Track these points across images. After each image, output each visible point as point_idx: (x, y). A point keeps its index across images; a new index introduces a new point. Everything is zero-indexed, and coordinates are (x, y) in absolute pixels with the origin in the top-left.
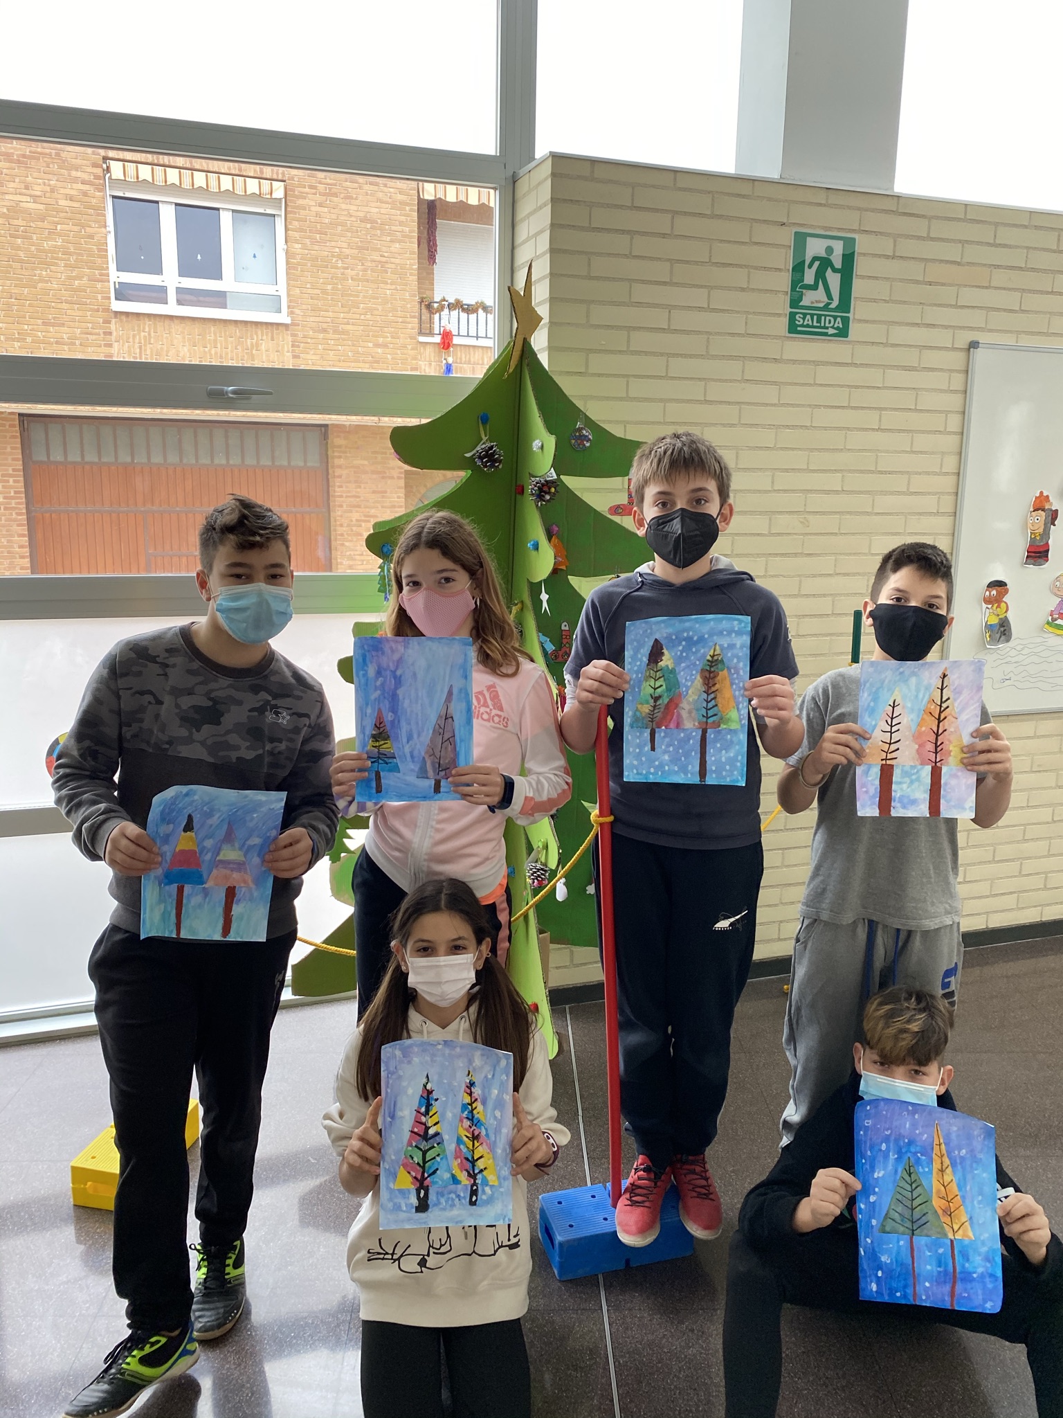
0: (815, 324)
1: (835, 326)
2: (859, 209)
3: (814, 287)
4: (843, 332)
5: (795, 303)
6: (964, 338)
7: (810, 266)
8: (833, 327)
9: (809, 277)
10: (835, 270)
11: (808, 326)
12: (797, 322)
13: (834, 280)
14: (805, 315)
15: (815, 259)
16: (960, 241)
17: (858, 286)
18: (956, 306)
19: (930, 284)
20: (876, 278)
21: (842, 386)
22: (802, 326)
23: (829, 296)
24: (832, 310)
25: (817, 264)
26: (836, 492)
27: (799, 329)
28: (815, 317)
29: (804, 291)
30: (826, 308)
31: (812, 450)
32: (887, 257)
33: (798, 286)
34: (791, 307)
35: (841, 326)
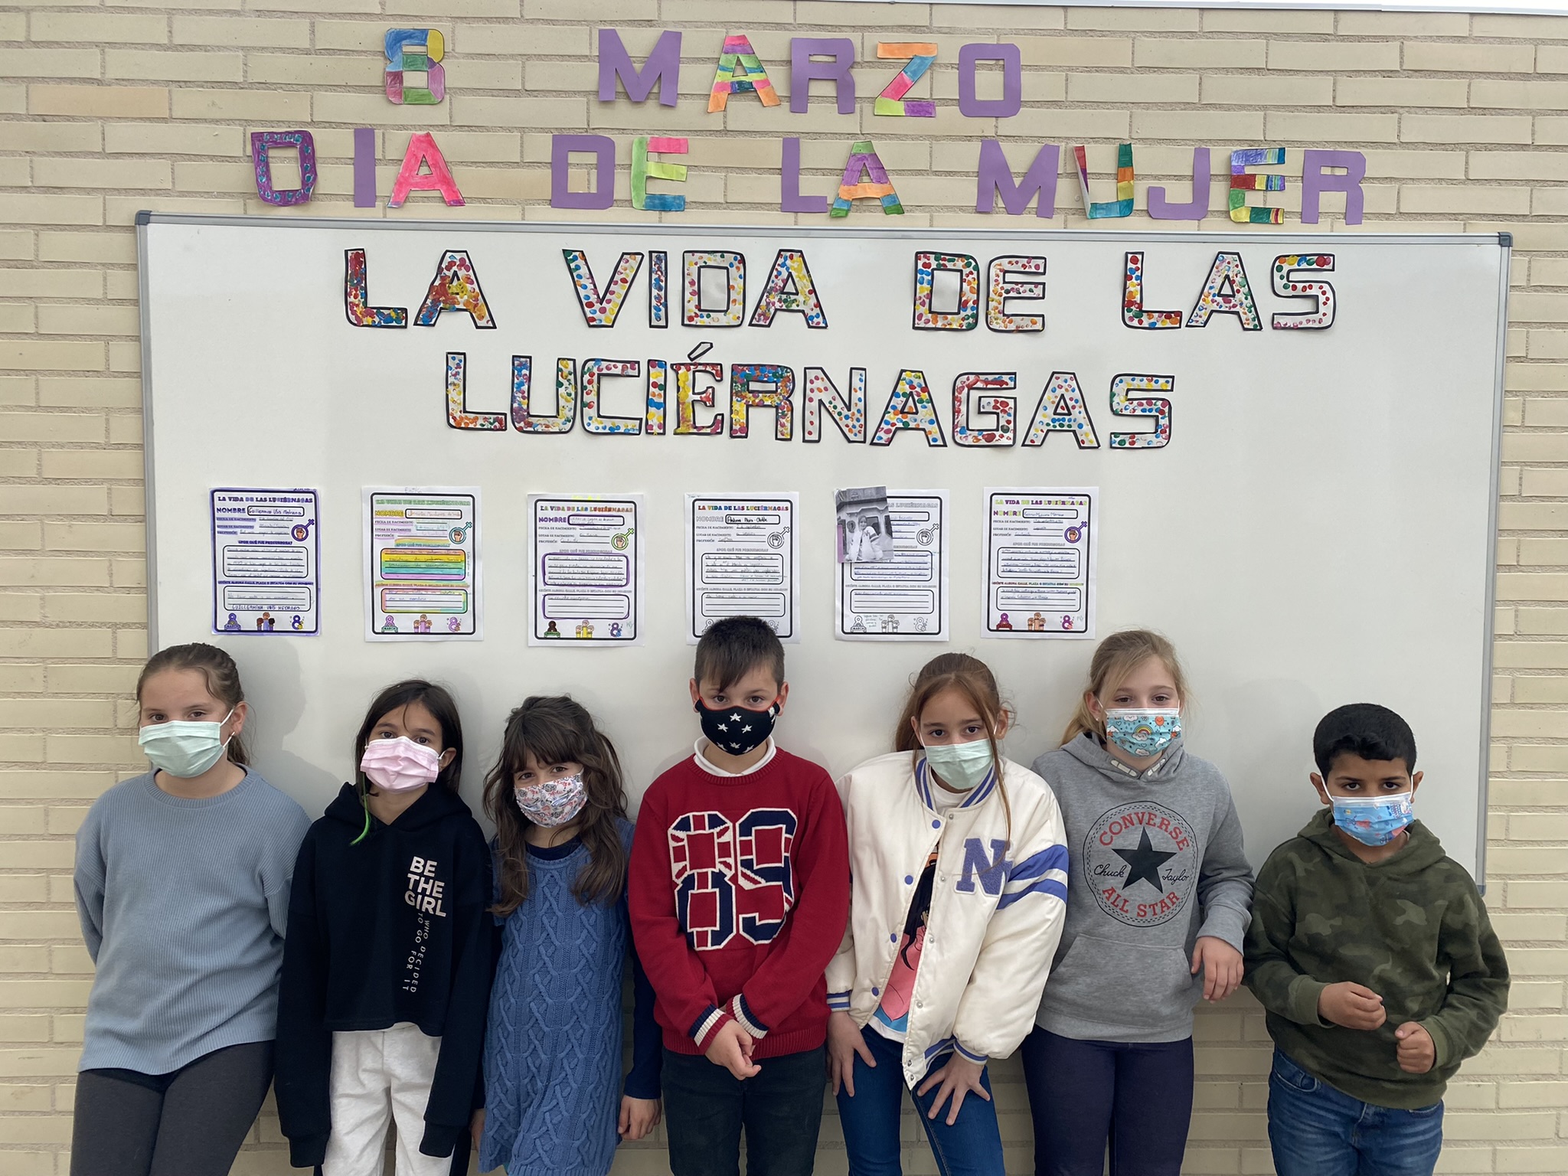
6: (125, 209)
16: (96, 44)
18: (104, 154)
19: (44, 118)
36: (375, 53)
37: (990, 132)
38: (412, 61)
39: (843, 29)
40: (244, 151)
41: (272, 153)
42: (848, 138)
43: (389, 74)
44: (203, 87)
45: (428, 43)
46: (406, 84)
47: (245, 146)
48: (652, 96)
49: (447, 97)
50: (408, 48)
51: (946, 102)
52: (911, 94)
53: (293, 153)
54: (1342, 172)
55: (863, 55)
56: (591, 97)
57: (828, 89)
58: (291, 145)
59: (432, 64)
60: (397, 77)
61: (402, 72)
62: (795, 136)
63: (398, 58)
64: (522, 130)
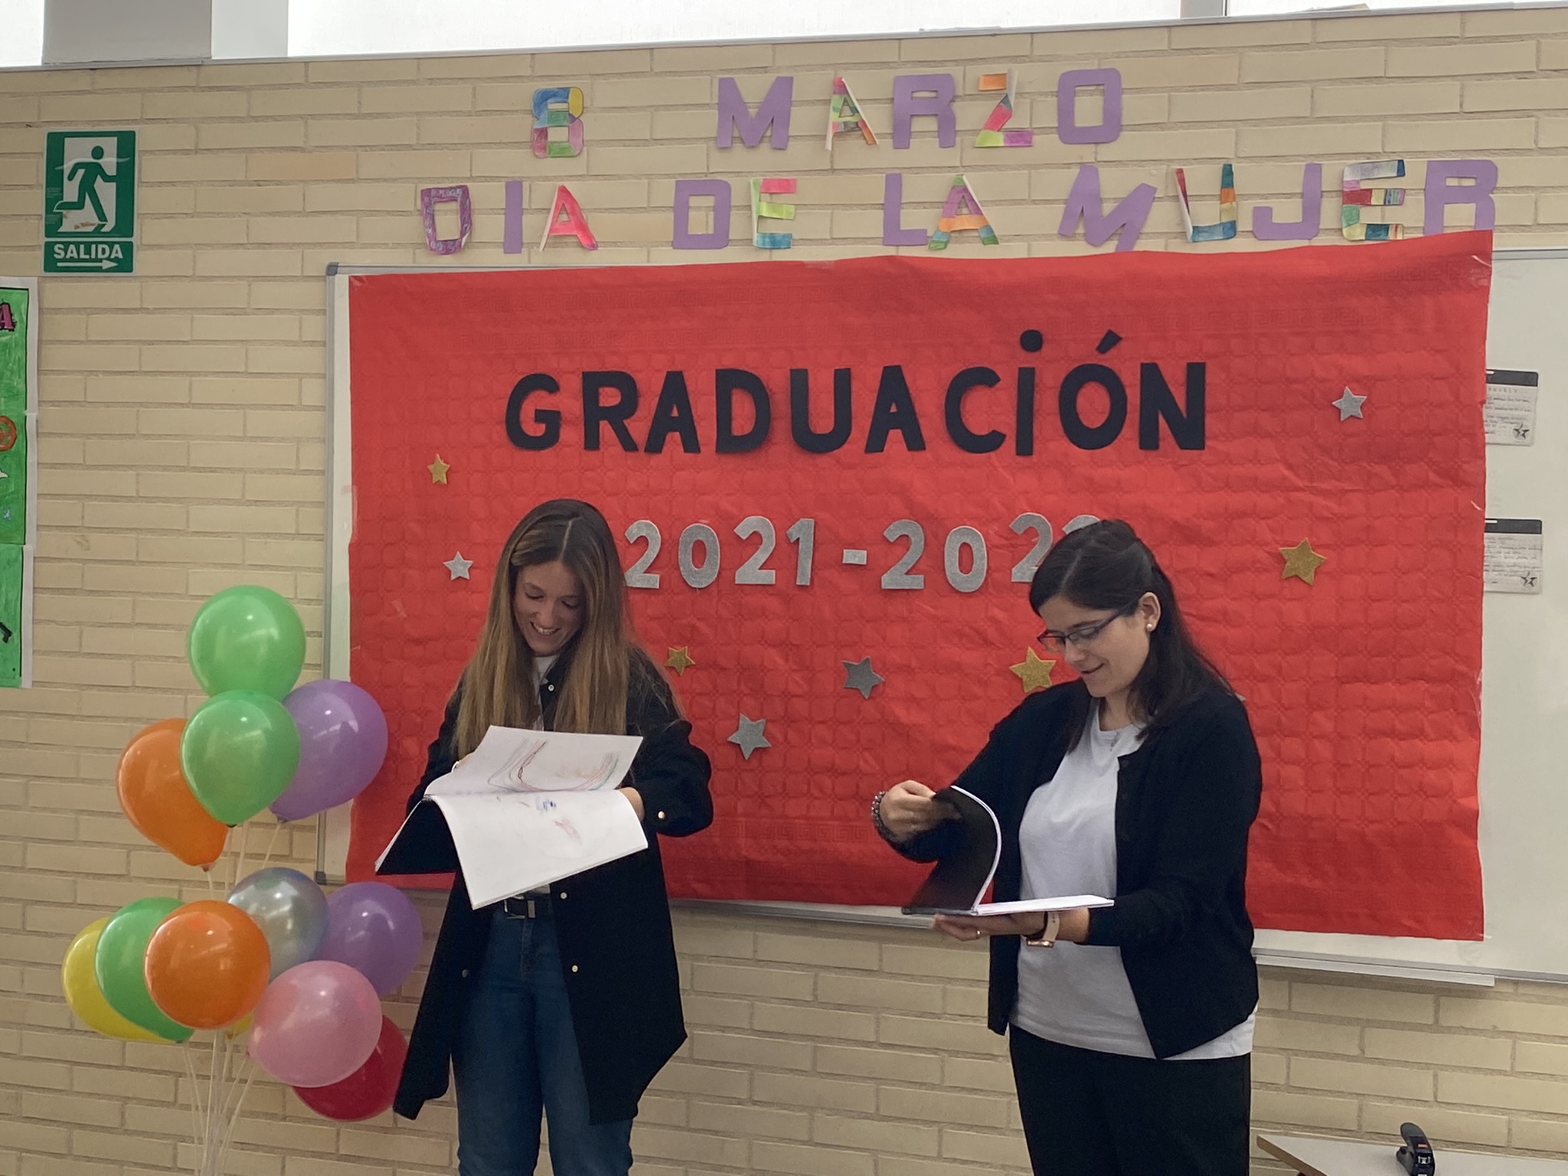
0: (82, 256)
1: (112, 257)
2: (138, 90)
3: (79, 205)
4: (125, 265)
5: (52, 229)
6: (319, 262)
7: (70, 178)
8: (109, 259)
9: (71, 191)
10: (107, 179)
11: (72, 260)
12: (55, 255)
13: (107, 192)
14: (67, 245)
15: (78, 166)
16: (301, 117)
17: (144, 198)
18: (303, 213)
19: (258, 183)
20: (172, 183)
21: (128, 342)
22: (64, 260)
23: (102, 216)
24: (106, 235)
25: (81, 172)
26: (129, 499)
27: (59, 264)
28: (82, 247)
29: (64, 212)
30: (98, 231)
31: (88, 436)
32: (187, 152)
33: (55, 205)
34: (47, 236)
35: (120, 256)
36: (525, 111)
37: (1089, 159)
38: (556, 119)
39: (946, 64)
40: (415, 206)
41: (438, 207)
42: (949, 172)
43: (537, 130)
44: (384, 150)
45: (570, 100)
46: (551, 138)
47: (416, 200)
48: (765, 139)
49: (585, 149)
50: (553, 106)
51: (1044, 130)
52: (1010, 124)
53: (455, 206)
54: (1470, 183)
55: (964, 88)
56: (711, 144)
57: (930, 124)
58: (454, 199)
59: (573, 119)
60: (543, 133)
61: (546, 128)
62: (897, 172)
63: (544, 115)
64: (649, 176)
